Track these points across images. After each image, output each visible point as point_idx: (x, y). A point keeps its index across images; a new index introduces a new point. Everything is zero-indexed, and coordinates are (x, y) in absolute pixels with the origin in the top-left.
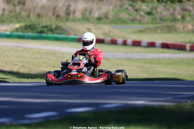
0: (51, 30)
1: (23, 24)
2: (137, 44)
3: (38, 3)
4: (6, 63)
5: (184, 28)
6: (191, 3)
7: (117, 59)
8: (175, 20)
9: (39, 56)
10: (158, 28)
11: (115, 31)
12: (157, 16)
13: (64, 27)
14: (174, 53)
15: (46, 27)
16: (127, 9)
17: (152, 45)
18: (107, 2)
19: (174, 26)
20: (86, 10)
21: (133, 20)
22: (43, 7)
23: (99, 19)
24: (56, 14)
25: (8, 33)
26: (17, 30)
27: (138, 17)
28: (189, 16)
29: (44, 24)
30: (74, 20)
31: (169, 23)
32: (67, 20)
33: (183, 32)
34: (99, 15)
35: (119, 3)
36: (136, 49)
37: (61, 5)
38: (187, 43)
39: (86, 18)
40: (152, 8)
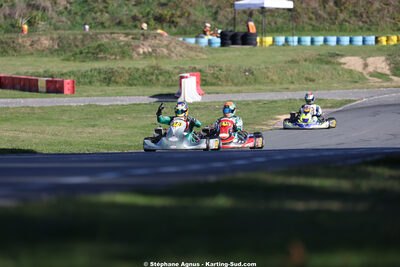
8: (13, 27)
28: (43, 19)
38: (39, 75)
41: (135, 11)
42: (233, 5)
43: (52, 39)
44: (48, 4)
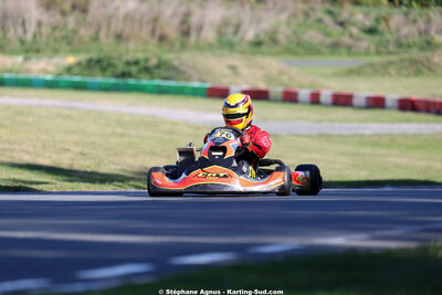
0: (147, 70)
1: (83, 57)
2: (342, 101)
3: (117, 9)
4: (44, 147)
8: (429, 45)
9: (119, 130)
10: (390, 63)
11: (294, 71)
12: (388, 36)
13: (176, 63)
14: (428, 122)
15: (136, 63)
16: (320, 21)
17: (377, 103)
18: (275, 4)
19: (428, 61)
20: (226, 23)
21: (335, 46)
22: (128, 17)
23: (258, 44)
24: (158, 33)
25: (49, 77)
26: (69, 70)
27: (346, 40)
29: (131, 57)
30: (199, 48)
31: (415, 54)
32: (184, 46)
34: (257, 36)
35: (302, 7)
36: (342, 113)
37: (169, 13)
39: (226, 41)
40: (377, 20)
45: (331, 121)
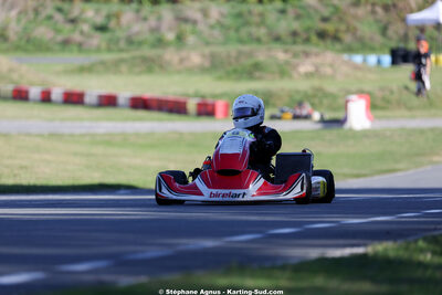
2: (74, 99)
5: (182, 61)
6: (197, 5)
7: (28, 135)
8: (160, 43)
10: (122, 61)
11: (24, 68)
12: (119, 33)
14: (159, 120)
16: (50, 18)
17: (109, 101)
19: (160, 58)
21: (66, 43)
27: (77, 37)
28: (193, 32)
31: (147, 52)
33: (179, 72)
35: (32, 3)
36: (73, 111)
38: (189, 96)
40: (109, 17)
41: (296, 25)
42: (404, 20)
43: (203, 56)
44: (198, 16)
45: (63, 120)
